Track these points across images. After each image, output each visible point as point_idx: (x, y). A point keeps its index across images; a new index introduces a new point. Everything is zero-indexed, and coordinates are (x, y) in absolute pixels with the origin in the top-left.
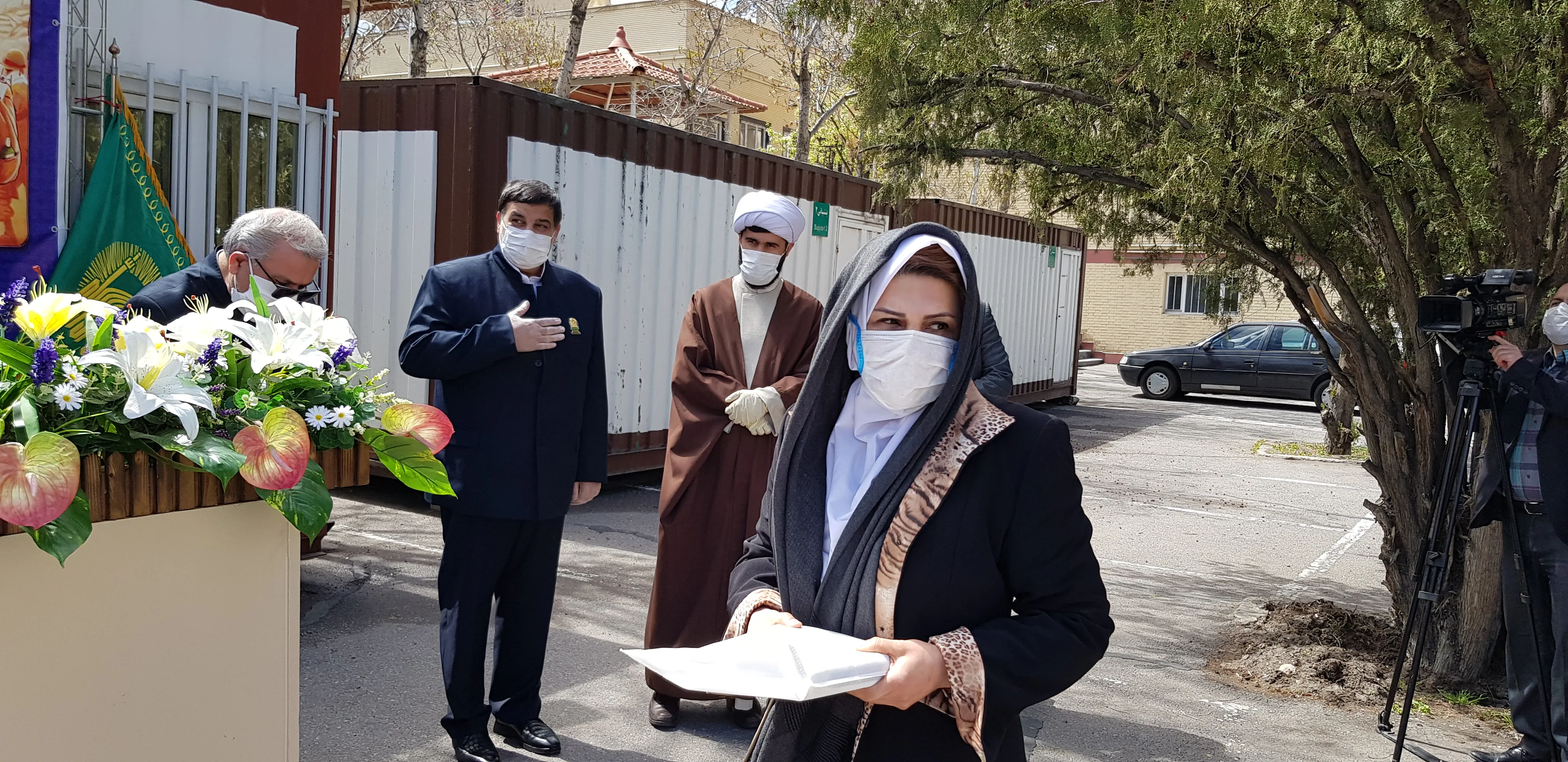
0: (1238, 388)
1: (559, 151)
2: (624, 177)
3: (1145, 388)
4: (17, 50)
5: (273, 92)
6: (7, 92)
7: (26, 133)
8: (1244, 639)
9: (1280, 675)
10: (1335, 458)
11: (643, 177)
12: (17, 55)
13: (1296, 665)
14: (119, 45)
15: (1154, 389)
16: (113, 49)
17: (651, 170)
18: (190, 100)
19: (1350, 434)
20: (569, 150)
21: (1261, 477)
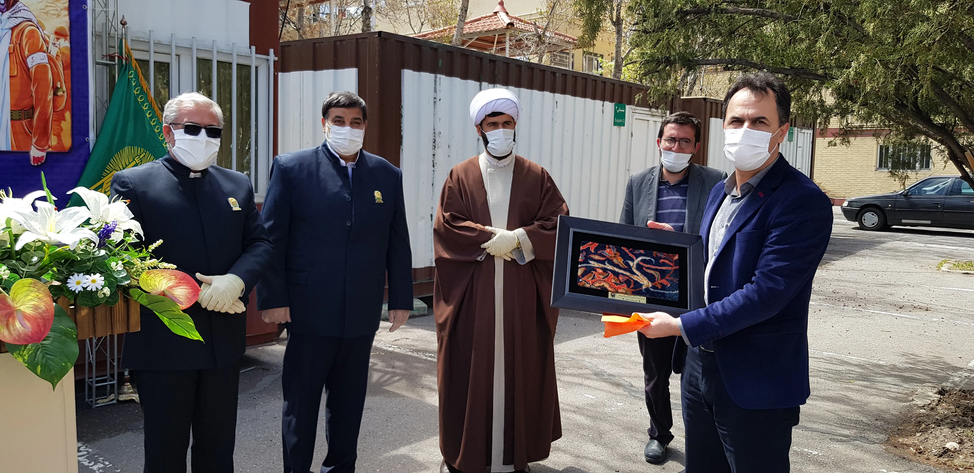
0: (929, 222)
1: (436, 77)
3: (861, 223)
4: (62, 25)
5: (233, 46)
6: (57, 53)
7: (70, 79)
8: (919, 419)
9: (946, 451)
12: (62, 28)
13: (959, 443)
14: (126, 19)
15: (867, 224)
16: (123, 22)
18: (179, 53)
20: (443, 77)
21: (943, 288)
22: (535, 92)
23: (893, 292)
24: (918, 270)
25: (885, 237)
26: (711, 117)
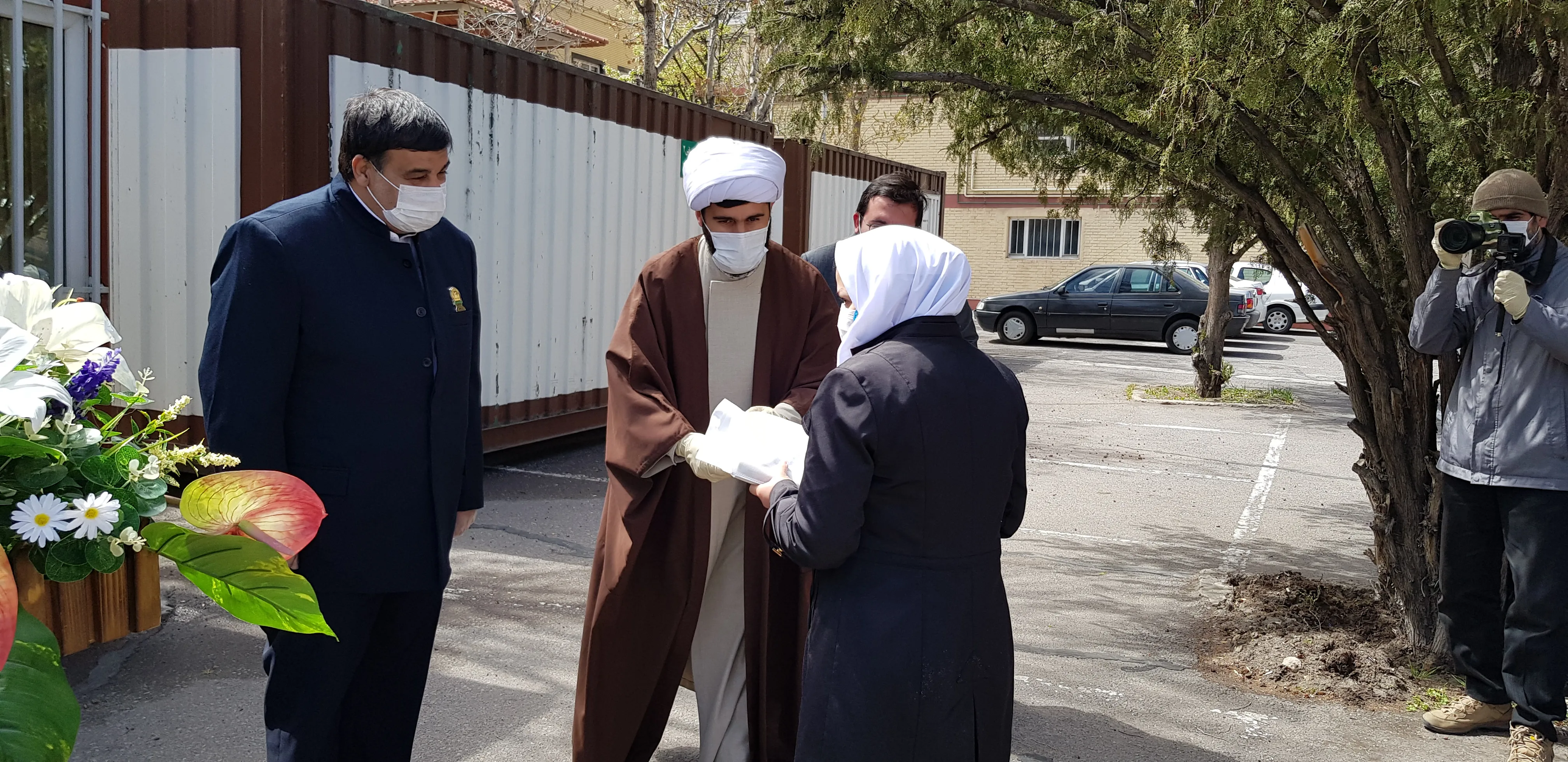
0: (1092, 331)
1: (392, 74)
2: (470, 107)
3: (1002, 334)
8: (1223, 625)
9: (1285, 671)
10: (1208, 401)
11: (493, 108)
13: (1300, 657)
15: (1011, 334)
17: (502, 100)
19: (1220, 376)
20: (405, 74)
21: (1145, 425)
22: (560, 112)
23: (1084, 434)
24: (1102, 400)
25: (1039, 354)
26: (813, 170)
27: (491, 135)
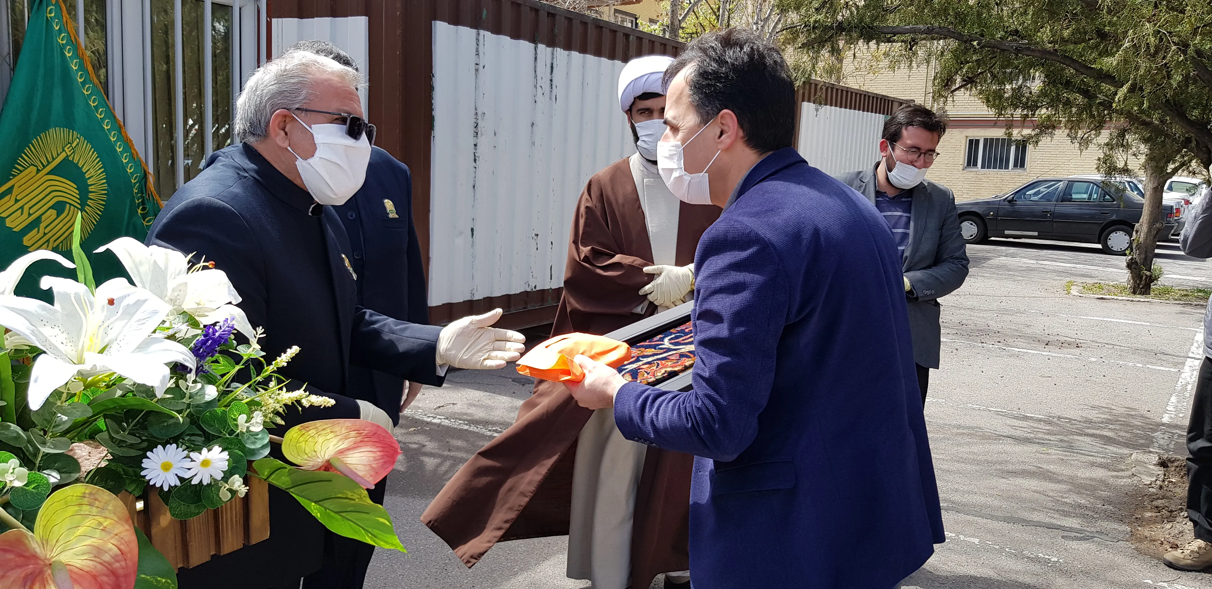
0: (1036, 234)
1: (479, 34)
2: (536, 58)
8: (1154, 503)
10: (1138, 298)
11: (553, 58)
17: (560, 52)
19: (1151, 276)
20: (488, 34)
21: (1082, 317)
22: (604, 60)
23: (1028, 322)
24: (1044, 294)
26: (803, 101)
27: (551, 80)
